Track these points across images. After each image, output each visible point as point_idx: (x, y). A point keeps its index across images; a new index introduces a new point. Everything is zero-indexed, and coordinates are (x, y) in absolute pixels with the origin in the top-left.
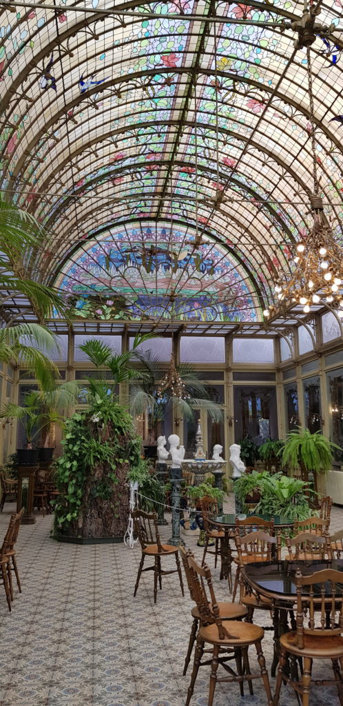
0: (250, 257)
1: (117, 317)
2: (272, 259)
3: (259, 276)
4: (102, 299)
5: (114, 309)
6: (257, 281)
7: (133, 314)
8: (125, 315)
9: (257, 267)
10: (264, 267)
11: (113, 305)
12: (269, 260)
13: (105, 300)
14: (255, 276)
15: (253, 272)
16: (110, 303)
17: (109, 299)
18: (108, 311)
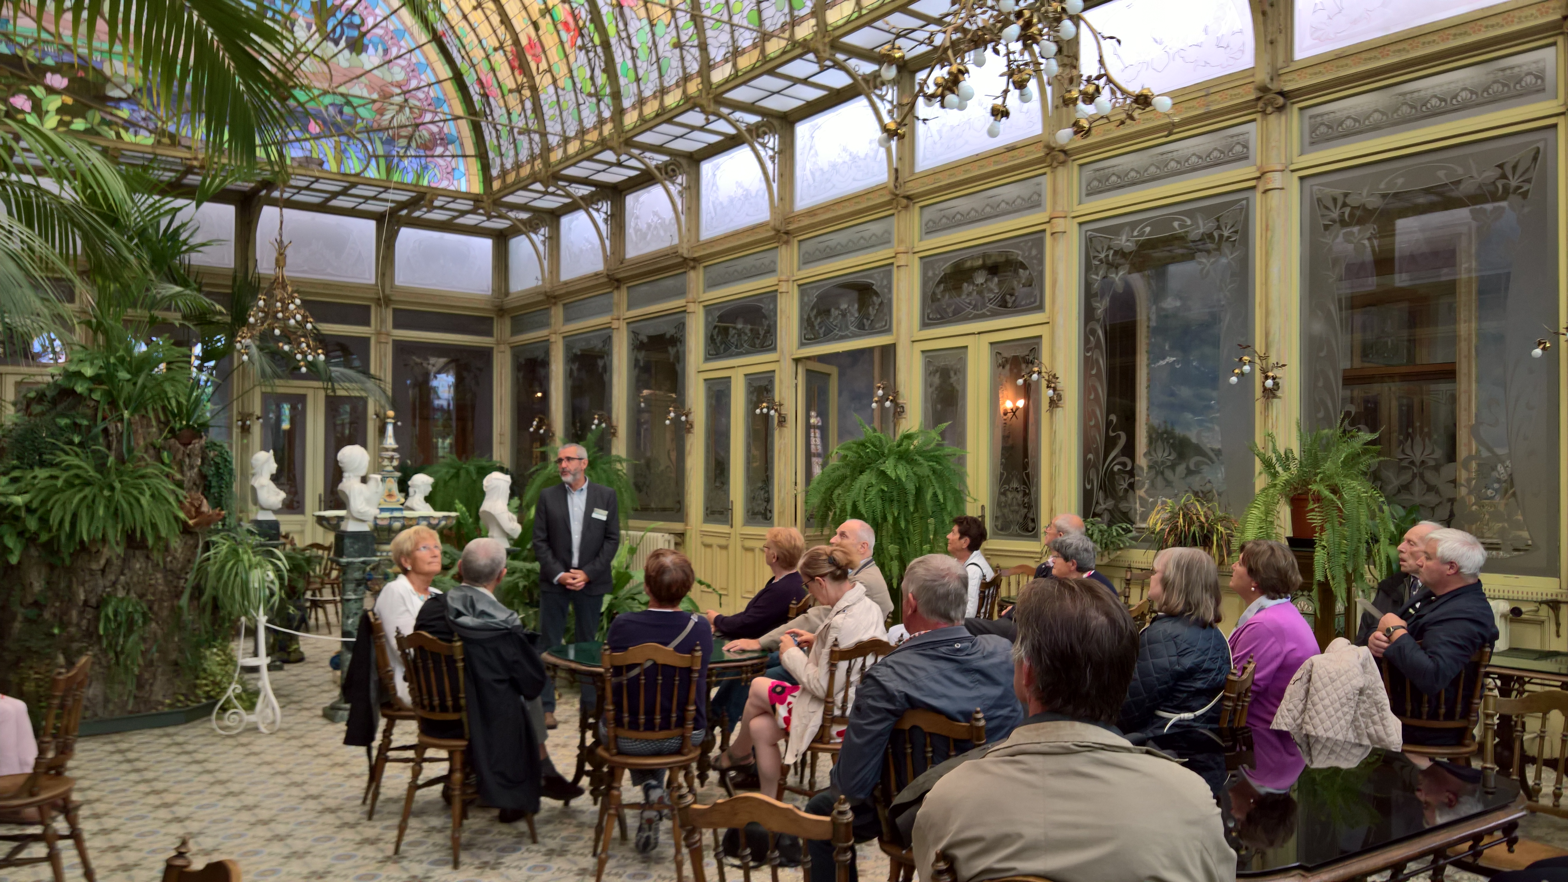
0: (462, 27)
1: (79, 124)
2: (524, 41)
3: (480, 82)
4: (32, 66)
5: (69, 100)
6: (474, 90)
7: (128, 124)
8: (103, 122)
9: (478, 55)
10: (499, 59)
11: (66, 91)
12: (516, 42)
13: (39, 71)
14: (470, 79)
15: (463, 66)
16: (58, 81)
17: (55, 70)
18: (53, 103)
